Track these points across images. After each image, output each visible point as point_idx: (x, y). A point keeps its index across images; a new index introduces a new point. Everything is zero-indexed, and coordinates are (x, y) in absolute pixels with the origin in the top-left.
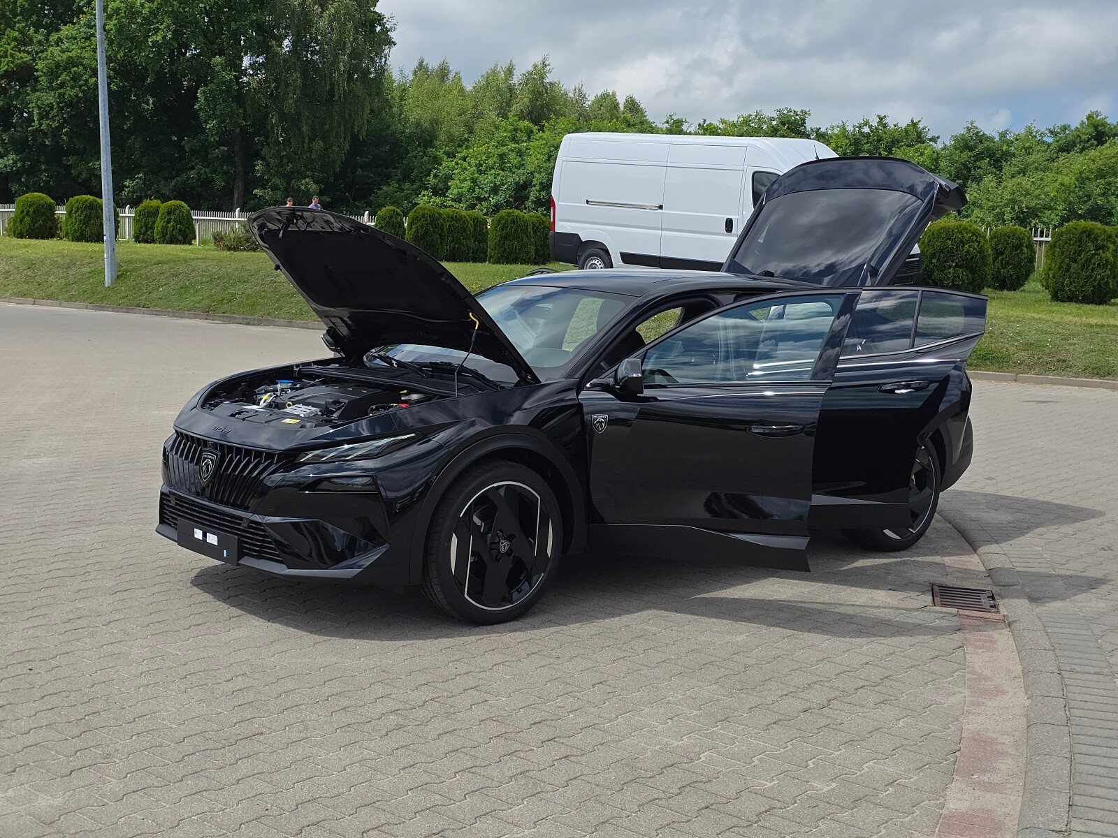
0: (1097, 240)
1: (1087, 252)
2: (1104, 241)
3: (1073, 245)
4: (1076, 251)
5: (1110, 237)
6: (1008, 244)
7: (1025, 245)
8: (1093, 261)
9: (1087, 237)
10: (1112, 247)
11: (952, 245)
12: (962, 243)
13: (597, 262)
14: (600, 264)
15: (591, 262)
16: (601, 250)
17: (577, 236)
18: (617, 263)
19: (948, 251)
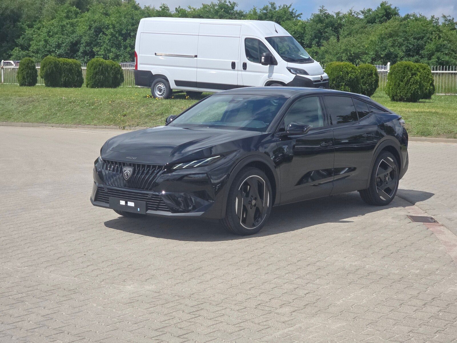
0: (412, 71)
1: (408, 77)
2: (415, 71)
3: (401, 73)
4: (402, 76)
5: (418, 69)
6: (365, 73)
7: (374, 73)
8: (411, 81)
9: (407, 69)
10: (419, 74)
11: (343, 74)
12: (348, 73)
13: (162, 86)
14: (163, 87)
15: (158, 86)
16: (164, 79)
17: (150, 72)
18: (173, 86)
19: (341, 77)
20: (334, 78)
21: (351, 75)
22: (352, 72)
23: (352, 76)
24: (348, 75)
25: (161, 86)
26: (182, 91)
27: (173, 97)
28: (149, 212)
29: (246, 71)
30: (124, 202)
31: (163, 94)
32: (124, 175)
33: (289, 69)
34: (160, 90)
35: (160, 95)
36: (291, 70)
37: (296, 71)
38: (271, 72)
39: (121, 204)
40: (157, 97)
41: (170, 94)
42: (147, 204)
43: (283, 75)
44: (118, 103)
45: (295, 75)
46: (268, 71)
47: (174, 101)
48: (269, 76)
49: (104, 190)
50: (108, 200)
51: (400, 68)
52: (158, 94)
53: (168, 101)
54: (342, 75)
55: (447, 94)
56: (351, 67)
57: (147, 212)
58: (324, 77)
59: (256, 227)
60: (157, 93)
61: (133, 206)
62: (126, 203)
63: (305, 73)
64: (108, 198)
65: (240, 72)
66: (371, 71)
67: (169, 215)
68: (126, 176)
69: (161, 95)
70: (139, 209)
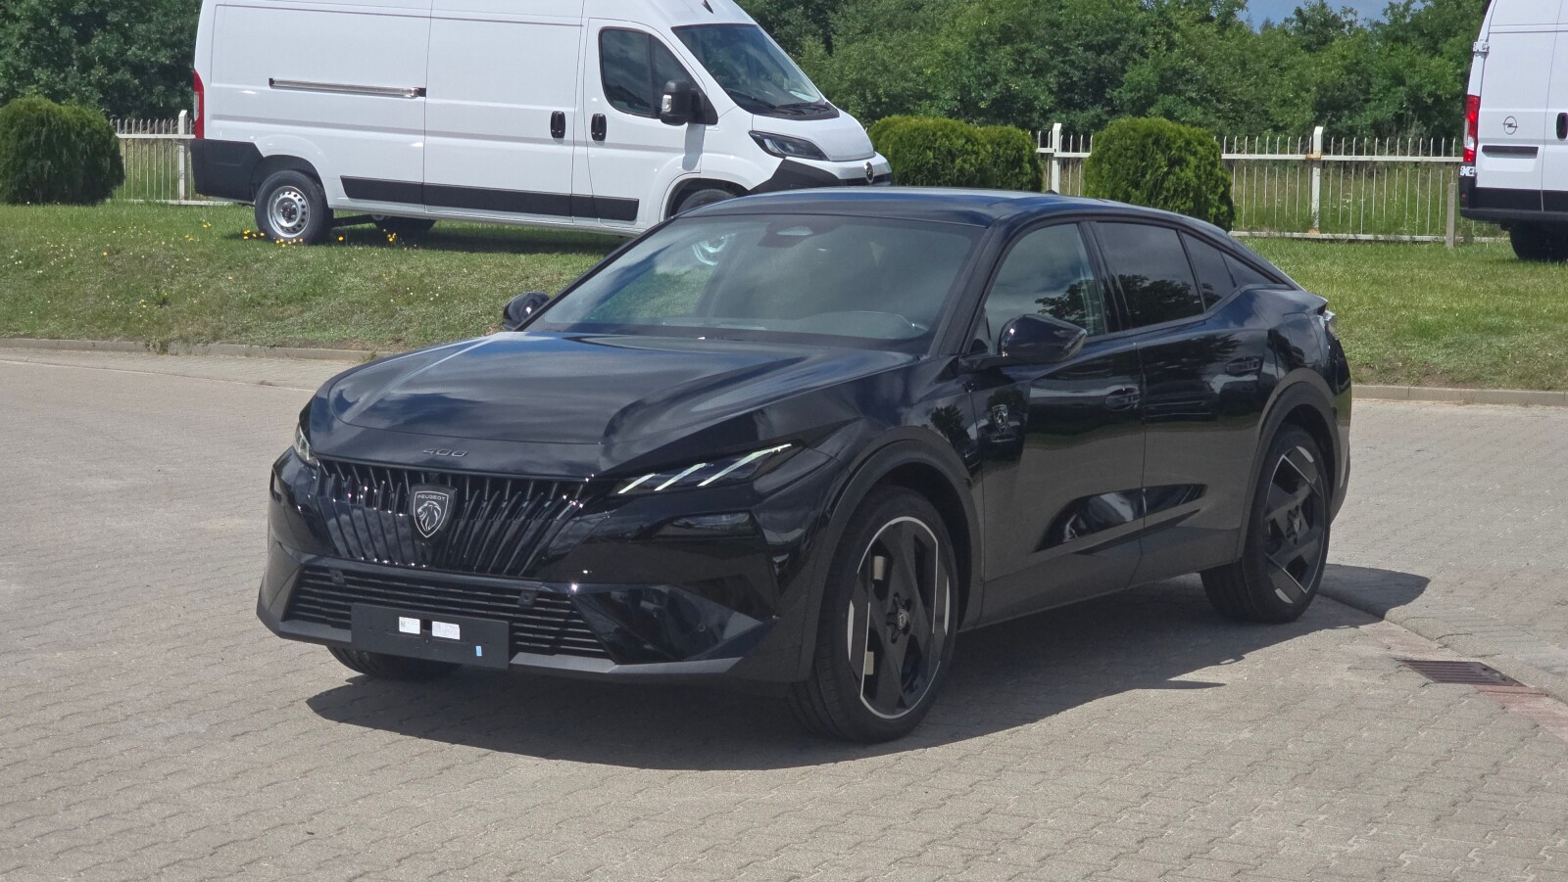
0: (1170, 149)
1: (1156, 171)
2: (1181, 151)
3: (1131, 158)
4: (1137, 168)
5: (1188, 143)
6: (998, 156)
7: (1026, 159)
8: (1166, 184)
9: (1153, 144)
10: (1192, 159)
11: (934, 158)
12: (951, 155)
13: (294, 196)
14: (300, 200)
15: (282, 197)
16: (302, 173)
17: (251, 148)
18: (336, 197)
19: (928, 169)
20: (906, 173)
21: (964, 161)
22: (967, 153)
23: (967, 166)
24: (953, 161)
25: (291, 196)
26: (367, 218)
27: (341, 239)
28: (522, 659)
29: (602, 145)
30: (418, 621)
31: (299, 226)
32: (419, 521)
33: (760, 138)
34: (289, 214)
35: (287, 230)
36: (767, 141)
37: (781, 144)
38: (694, 148)
39: (402, 629)
40: (279, 237)
41: (326, 228)
42: (512, 630)
43: (732, 157)
44: (135, 257)
45: (781, 160)
46: (682, 145)
47: (346, 250)
48: (688, 164)
49: (329, 579)
50: (348, 617)
51: (1129, 142)
52: (282, 227)
53: (321, 251)
54: (932, 161)
55: (1256, 233)
56: (962, 133)
57: (512, 662)
58: (879, 166)
59: (907, 712)
60: (279, 224)
61: (457, 637)
62: (426, 626)
63: (817, 153)
64: (349, 609)
65: (580, 150)
66: (1018, 152)
67: (606, 672)
68: (424, 522)
69: (293, 230)
70: (479, 649)
